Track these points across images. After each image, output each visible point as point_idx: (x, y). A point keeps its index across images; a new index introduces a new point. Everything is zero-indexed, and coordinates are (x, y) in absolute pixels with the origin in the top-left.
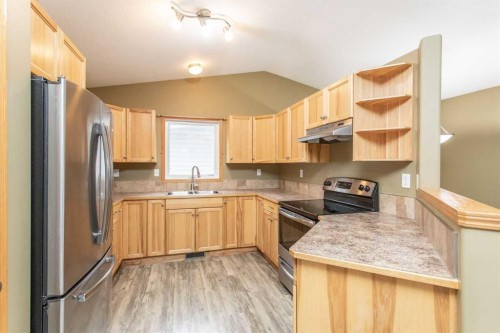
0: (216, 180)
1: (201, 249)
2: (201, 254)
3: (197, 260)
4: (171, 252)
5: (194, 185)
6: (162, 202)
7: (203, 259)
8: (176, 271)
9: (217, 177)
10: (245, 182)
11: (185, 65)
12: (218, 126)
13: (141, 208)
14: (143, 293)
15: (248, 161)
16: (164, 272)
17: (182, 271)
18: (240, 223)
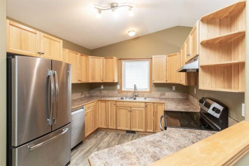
0: (148, 92)
1: (133, 129)
2: (134, 132)
3: (131, 135)
4: (118, 128)
5: (135, 94)
6: (115, 102)
7: (135, 135)
8: (118, 139)
9: (149, 90)
10: (165, 93)
11: (127, 32)
12: (149, 61)
13: (106, 105)
14: (96, 147)
15: (164, 82)
16: (112, 138)
17: (120, 139)
18: (155, 118)
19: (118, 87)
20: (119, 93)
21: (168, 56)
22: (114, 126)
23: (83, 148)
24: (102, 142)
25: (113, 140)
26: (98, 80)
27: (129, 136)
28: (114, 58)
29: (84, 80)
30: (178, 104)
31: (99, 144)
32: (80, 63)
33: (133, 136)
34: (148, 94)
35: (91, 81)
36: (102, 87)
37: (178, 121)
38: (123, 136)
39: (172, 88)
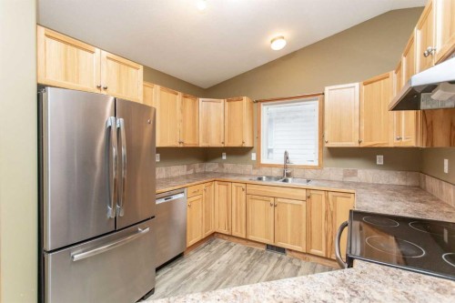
0: (314, 168)
1: (280, 244)
2: (282, 250)
3: (277, 255)
4: (251, 237)
5: (287, 172)
6: (244, 186)
7: (284, 256)
8: (248, 259)
9: (316, 163)
10: (356, 171)
11: (267, 41)
12: (317, 102)
13: (227, 189)
14: (205, 269)
15: (354, 144)
16: (238, 255)
17: (252, 261)
18: (330, 226)
19: (254, 156)
20: (254, 168)
21: (365, 84)
22: (241, 232)
23: (181, 267)
24: (217, 262)
25: (238, 260)
26: (215, 142)
27: (270, 256)
28: (245, 98)
29: (189, 142)
30: (392, 198)
31: (210, 264)
32: (182, 111)
33: (280, 259)
34: (314, 171)
35: (202, 144)
36: (224, 157)
37: (392, 238)
38: (259, 255)
39: (374, 160)
